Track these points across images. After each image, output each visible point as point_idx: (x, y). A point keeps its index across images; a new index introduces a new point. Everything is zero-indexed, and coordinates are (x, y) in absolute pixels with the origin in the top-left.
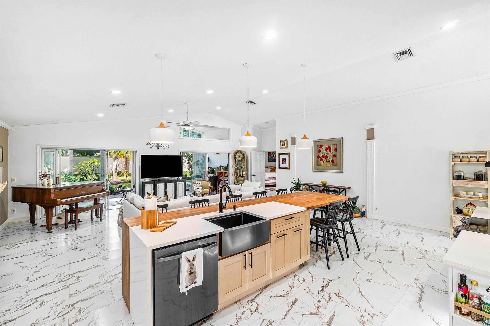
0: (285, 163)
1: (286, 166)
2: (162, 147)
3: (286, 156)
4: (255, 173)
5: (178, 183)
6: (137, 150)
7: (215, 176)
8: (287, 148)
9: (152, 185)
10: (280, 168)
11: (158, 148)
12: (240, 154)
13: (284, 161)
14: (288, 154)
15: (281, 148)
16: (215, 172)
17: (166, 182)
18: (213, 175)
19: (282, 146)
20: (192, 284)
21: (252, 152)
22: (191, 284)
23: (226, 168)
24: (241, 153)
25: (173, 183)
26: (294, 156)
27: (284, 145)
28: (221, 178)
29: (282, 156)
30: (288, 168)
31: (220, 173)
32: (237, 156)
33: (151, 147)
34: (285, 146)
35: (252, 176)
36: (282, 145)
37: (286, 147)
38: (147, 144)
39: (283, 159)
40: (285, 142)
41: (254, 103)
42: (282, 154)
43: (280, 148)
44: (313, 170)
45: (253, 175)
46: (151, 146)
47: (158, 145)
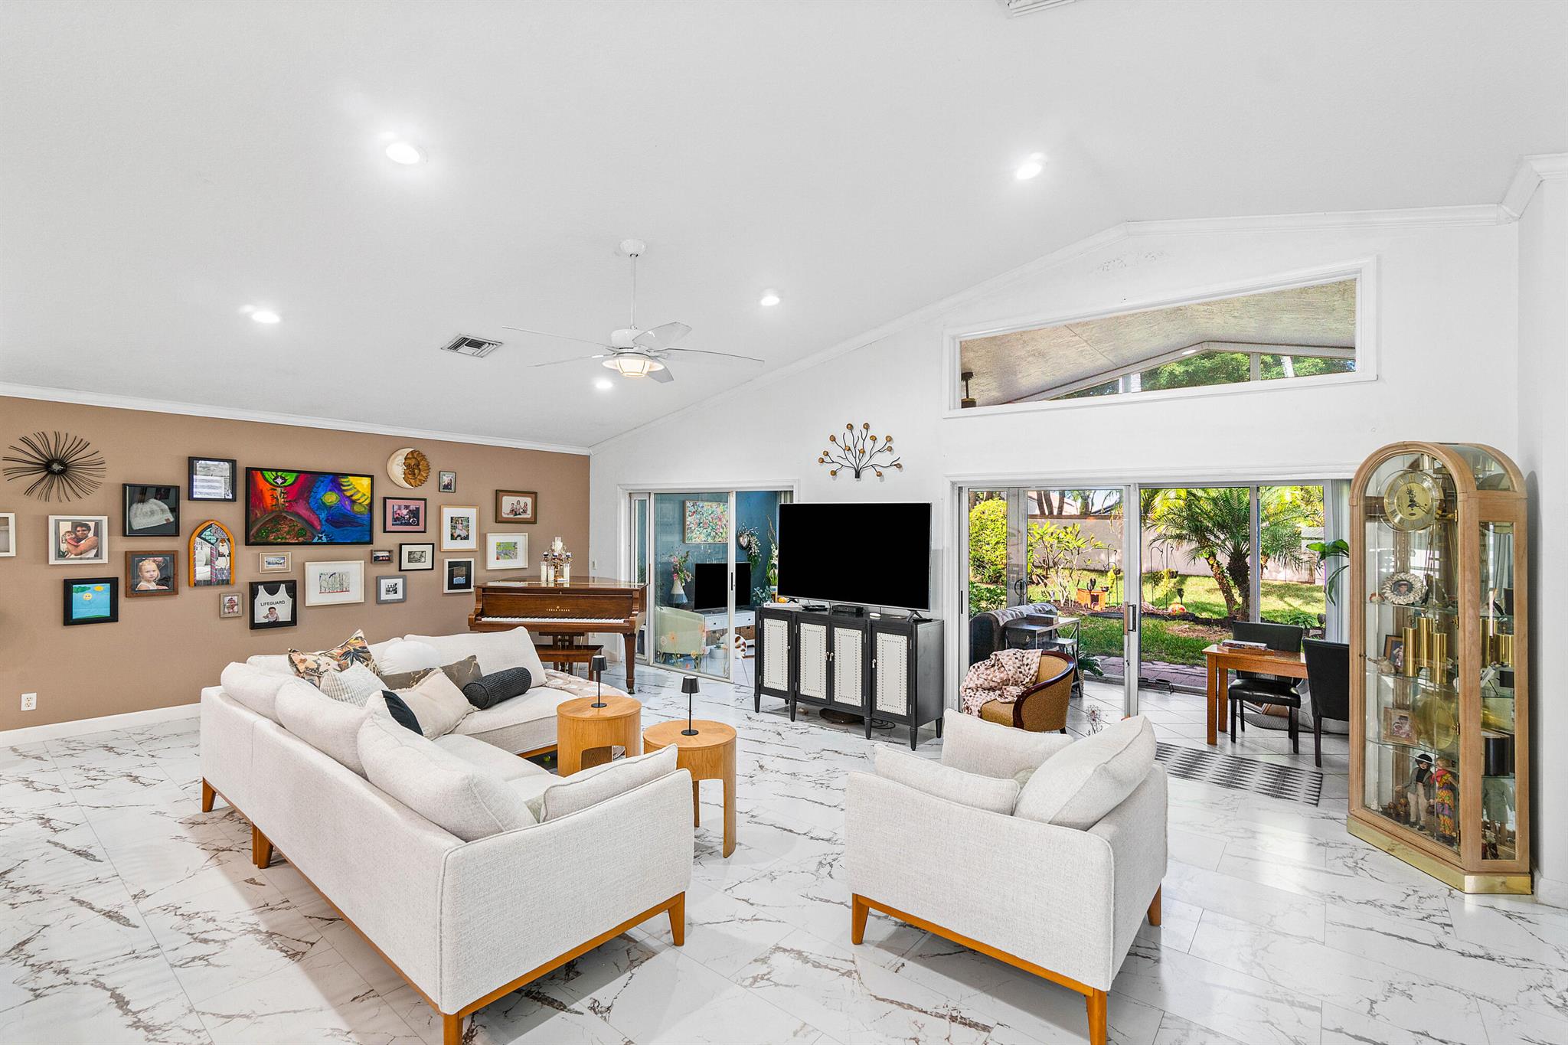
2: (872, 468)
5: (882, 638)
6: (792, 485)
11: (858, 475)
17: (832, 622)
25: (862, 631)
33: (834, 473)
38: (821, 460)
46: (835, 467)
47: (858, 461)
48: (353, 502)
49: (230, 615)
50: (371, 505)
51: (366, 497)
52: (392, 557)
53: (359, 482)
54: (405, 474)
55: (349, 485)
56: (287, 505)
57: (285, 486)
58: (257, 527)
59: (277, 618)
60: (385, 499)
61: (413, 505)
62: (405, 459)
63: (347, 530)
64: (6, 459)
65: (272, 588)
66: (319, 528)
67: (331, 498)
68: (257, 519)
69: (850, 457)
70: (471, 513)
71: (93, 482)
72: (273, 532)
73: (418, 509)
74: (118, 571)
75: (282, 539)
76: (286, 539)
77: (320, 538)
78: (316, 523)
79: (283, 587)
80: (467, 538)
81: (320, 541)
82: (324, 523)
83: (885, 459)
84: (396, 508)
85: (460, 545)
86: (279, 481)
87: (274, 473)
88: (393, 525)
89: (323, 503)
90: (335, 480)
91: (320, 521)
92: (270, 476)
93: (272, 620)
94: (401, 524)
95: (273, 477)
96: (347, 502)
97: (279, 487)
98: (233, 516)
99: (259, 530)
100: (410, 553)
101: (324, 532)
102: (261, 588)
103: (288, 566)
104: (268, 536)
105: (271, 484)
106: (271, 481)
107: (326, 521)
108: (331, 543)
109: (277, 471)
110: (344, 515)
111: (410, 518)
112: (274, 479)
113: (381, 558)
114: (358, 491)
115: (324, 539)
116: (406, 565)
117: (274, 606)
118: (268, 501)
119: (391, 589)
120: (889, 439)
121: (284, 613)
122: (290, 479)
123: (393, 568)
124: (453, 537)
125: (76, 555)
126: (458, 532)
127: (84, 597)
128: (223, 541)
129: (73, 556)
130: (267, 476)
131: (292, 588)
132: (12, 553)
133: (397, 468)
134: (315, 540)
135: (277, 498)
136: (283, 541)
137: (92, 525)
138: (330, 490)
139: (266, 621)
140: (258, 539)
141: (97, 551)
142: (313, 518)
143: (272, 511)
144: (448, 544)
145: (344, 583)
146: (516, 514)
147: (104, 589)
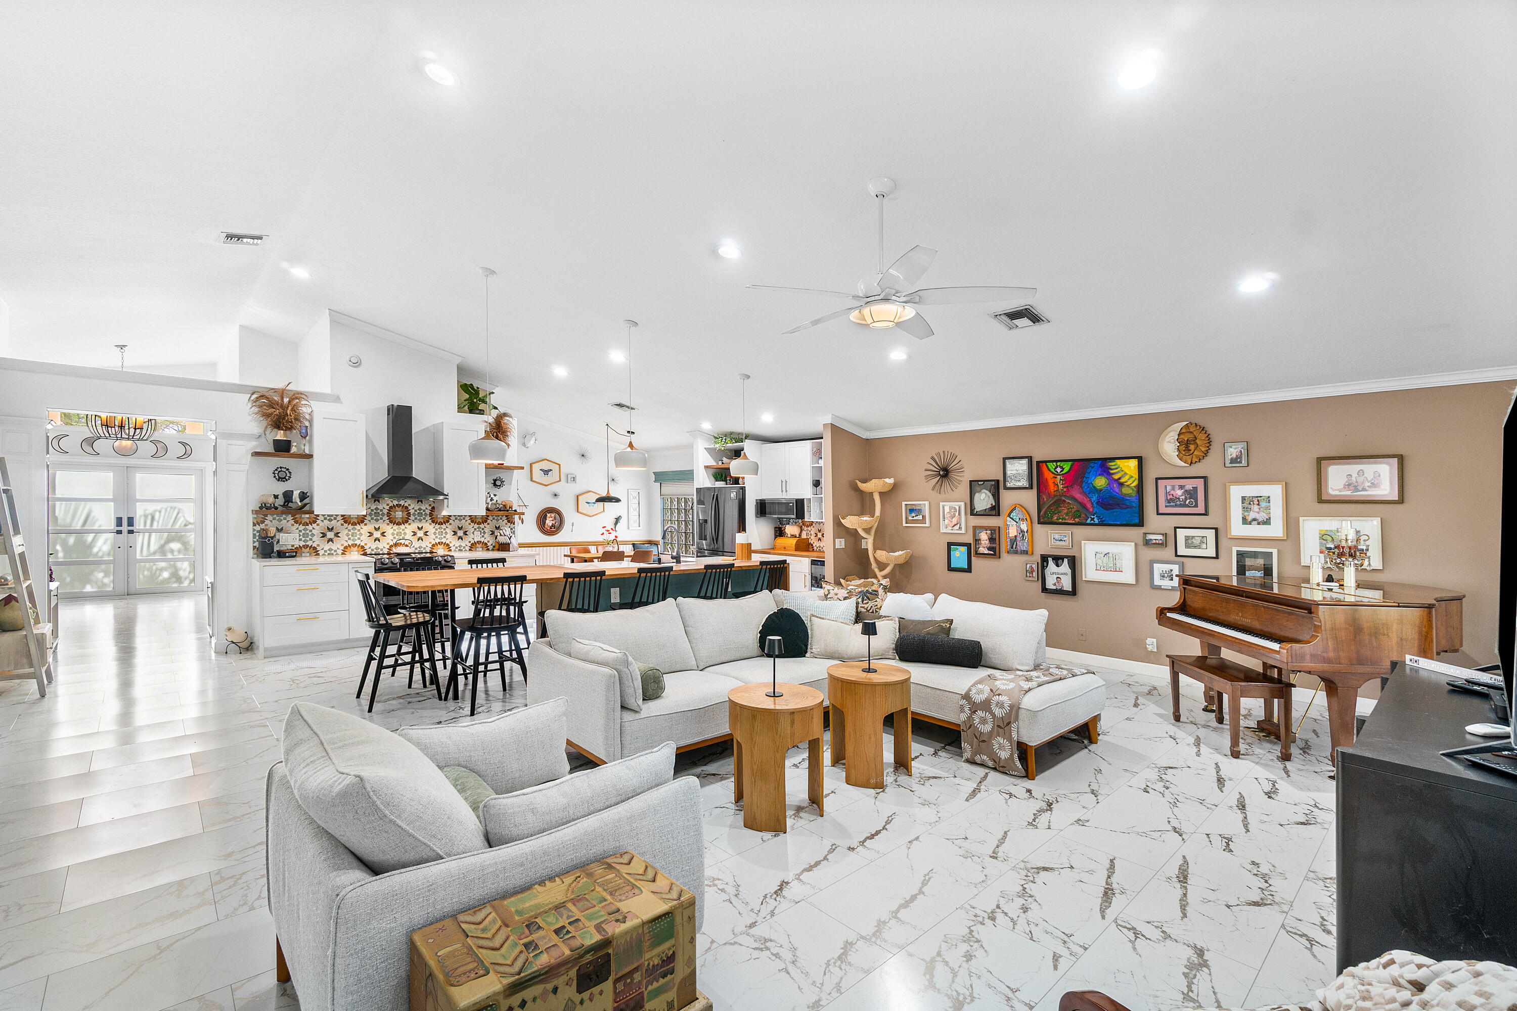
48: (1121, 484)
49: (1030, 579)
50: (1140, 488)
51: (1134, 479)
52: (1168, 541)
53: (1126, 464)
54: (1178, 451)
55: (1116, 469)
56: (1065, 490)
57: (1062, 474)
58: (1044, 509)
59: (1062, 586)
60: (1157, 479)
61: (1189, 485)
62: (1179, 435)
63: (1117, 512)
64: (926, 470)
65: (1058, 560)
66: (1091, 510)
67: (1100, 482)
68: (1044, 503)
70: (1275, 492)
71: (959, 481)
72: (1056, 514)
73: (1195, 489)
74: (969, 539)
75: (1062, 519)
76: (1065, 519)
77: (1093, 519)
78: (1089, 505)
79: (1066, 560)
80: (1267, 522)
81: (1092, 522)
82: (1095, 505)
84: (1169, 488)
85: (1254, 531)
86: (1059, 470)
87: (1055, 464)
88: (1166, 506)
89: (1094, 487)
90: (1103, 465)
91: (1092, 504)
93: (1059, 588)
94: (1176, 506)
95: (1054, 467)
96: (1115, 486)
97: (1059, 475)
98: (1029, 499)
99: (1046, 512)
100: (1187, 538)
101: (1096, 513)
102: (1050, 559)
103: (1069, 543)
104: (1052, 517)
105: (1053, 473)
106: (1053, 471)
107: (1097, 503)
108: (1102, 524)
109: (1057, 461)
110: (1112, 497)
111: (1186, 499)
112: (1055, 469)
113: (1154, 542)
114: (1126, 474)
115: (1096, 521)
116: (1182, 550)
117: (1058, 576)
118: (1052, 488)
119: (1166, 575)
121: (1067, 585)
122: (1067, 467)
123: (1168, 553)
124: (1245, 521)
125: (951, 528)
126: (1252, 515)
127: (956, 555)
128: (1023, 520)
130: (1050, 467)
131: (1073, 563)
132: (927, 525)
133: (1169, 446)
134: (1088, 521)
135: (1057, 485)
136: (1064, 521)
137: (958, 509)
138: (1100, 475)
139: (1054, 588)
140: (1046, 519)
141: (960, 525)
142: (1086, 501)
143: (1055, 496)
144: (1237, 528)
145: (1117, 563)
146: (1358, 490)
147: (964, 549)
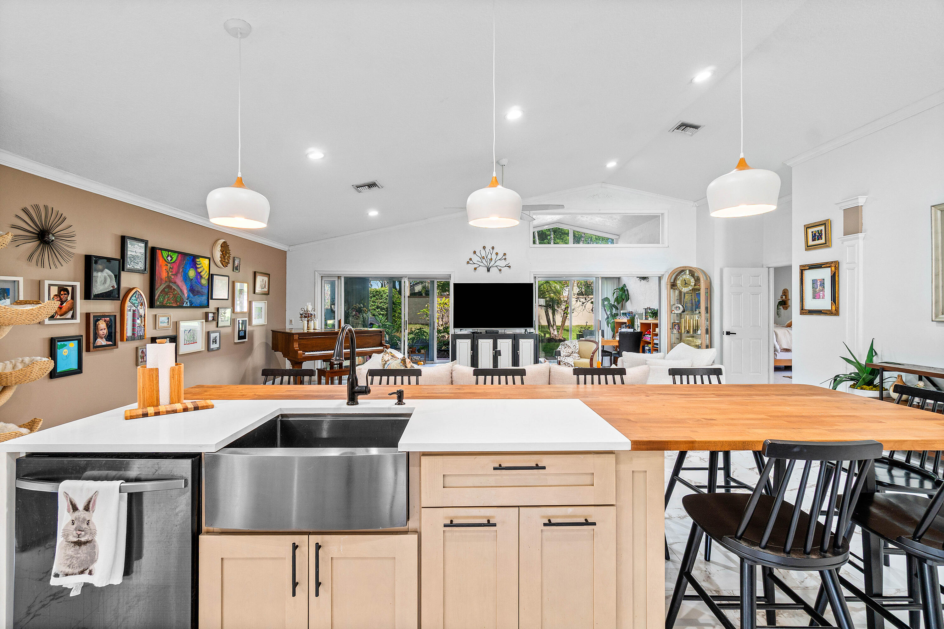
0: (824, 295)
1: (825, 303)
2: (496, 268)
3: (825, 274)
4: (733, 327)
5: (521, 341)
6: (450, 275)
7: (637, 332)
8: (828, 247)
9: (469, 341)
10: (804, 311)
11: (488, 270)
12: (687, 276)
13: (820, 291)
14: (833, 265)
15: (808, 247)
16: (638, 323)
17: (495, 337)
18: (632, 330)
19: (811, 243)
20: (82, 572)
21: (726, 270)
22: (77, 571)
23: (655, 314)
24: (692, 273)
25: (511, 340)
26: (853, 269)
27: (820, 238)
28: (648, 338)
29: (810, 275)
30: (835, 312)
31: (646, 326)
32: (679, 282)
33: (475, 269)
34: (823, 241)
35: (725, 336)
36: (813, 240)
37: (826, 245)
38: (468, 263)
39: (814, 282)
40: (822, 228)
41: (696, 127)
42: (809, 269)
43: (806, 250)
44: (937, 316)
45: (728, 333)
46: (476, 266)
47: (488, 264)
48: (201, 277)
51: (207, 273)
52: (215, 318)
53: (203, 262)
54: (221, 258)
55: (200, 265)
56: (173, 277)
57: (172, 263)
58: (158, 294)
60: (212, 275)
62: (221, 248)
63: (198, 297)
64: (14, 227)
66: (186, 296)
67: (192, 273)
68: (158, 288)
69: (484, 261)
70: (245, 287)
71: (69, 252)
72: (165, 300)
74: (81, 330)
76: (171, 303)
78: (185, 292)
81: (186, 305)
82: (189, 292)
83: (502, 263)
86: (169, 258)
87: (167, 252)
89: (188, 277)
90: (194, 261)
91: (187, 290)
92: (165, 254)
96: (199, 277)
97: (169, 263)
98: (144, 285)
99: (159, 297)
101: (188, 299)
103: (170, 325)
104: (162, 302)
105: (166, 261)
107: (190, 290)
108: (191, 307)
109: (170, 251)
110: (197, 287)
112: (166, 257)
113: (210, 319)
114: (203, 269)
115: (188, 304)
118: (164, 274)
119: (214, 341)
120: (505, 254)
122: (175, 258)
123: (215, 325)
125: (60, 316)
127: (64, 353)
129: (58, 317)
133: (218, 254)
134: (184, 305)
135: (168, 272)
136: (170, 305)
137: (70, 289)
138: (192, 268)
140: (158, 303)
141: (73, 312)
142: (184, 287)
143: (166, 282)
144: (237, 308)
145: (195, 338)
146: (262, 288)
147: (74, 346)
